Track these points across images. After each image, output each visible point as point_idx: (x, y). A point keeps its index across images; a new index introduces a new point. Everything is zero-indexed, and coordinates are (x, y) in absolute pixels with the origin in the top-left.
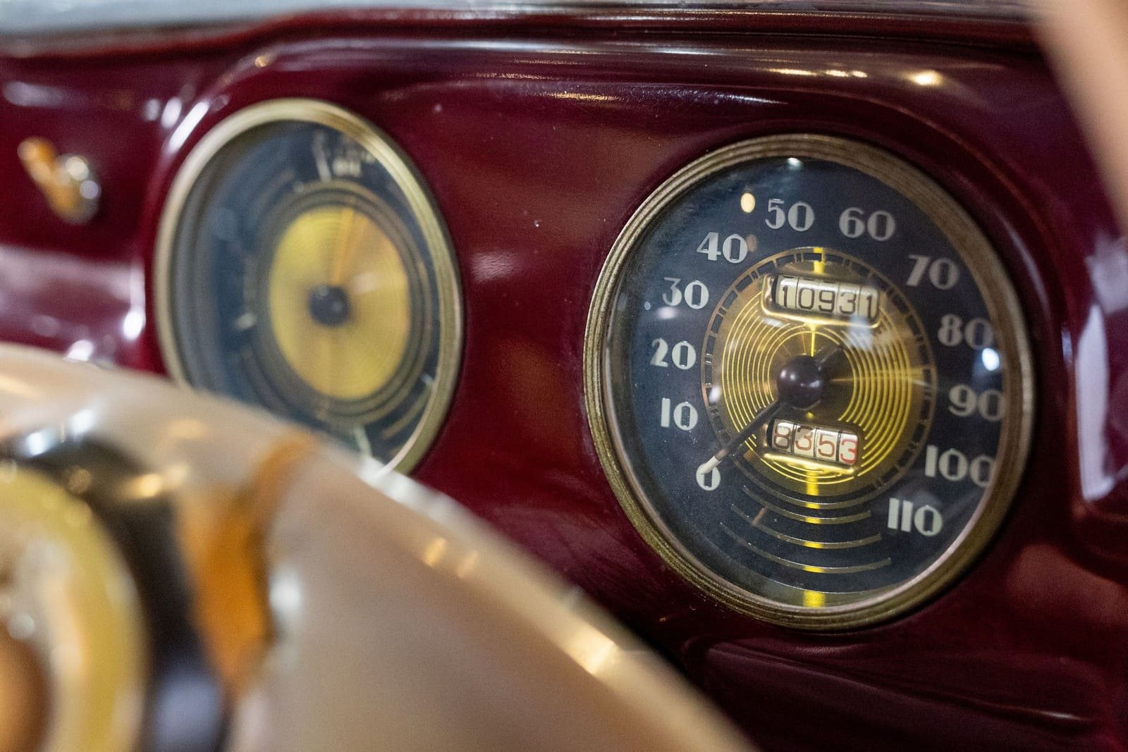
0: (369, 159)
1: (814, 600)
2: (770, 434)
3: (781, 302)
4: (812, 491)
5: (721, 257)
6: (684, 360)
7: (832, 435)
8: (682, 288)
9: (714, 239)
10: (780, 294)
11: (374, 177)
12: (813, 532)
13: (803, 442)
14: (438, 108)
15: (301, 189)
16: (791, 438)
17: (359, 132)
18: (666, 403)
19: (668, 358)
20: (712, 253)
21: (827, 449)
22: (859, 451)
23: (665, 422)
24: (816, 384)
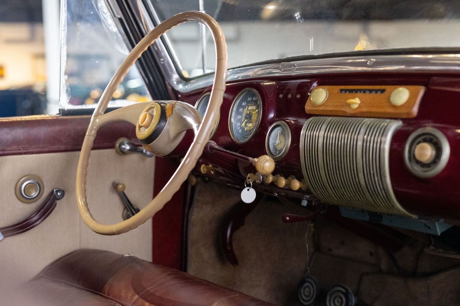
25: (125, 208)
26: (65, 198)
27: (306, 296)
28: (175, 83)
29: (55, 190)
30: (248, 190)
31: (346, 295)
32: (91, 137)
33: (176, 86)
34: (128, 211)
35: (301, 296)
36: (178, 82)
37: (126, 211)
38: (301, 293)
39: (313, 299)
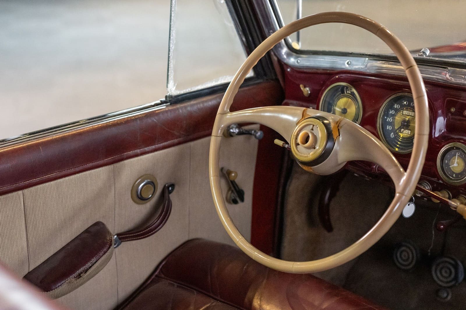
0: (352, 91)
1: (397, 149)
2: (400, 130)
3: (403, 114)
4: (401, 137)
5: (396, 108)
6: (391, 120)
7: (408, 131)
8: (391, 111)
9: (396, 105)
10: (403, 113)
11: (353, 94)
12: (400, 141)
13: (404, 132)
14: (362, 85)
15: (342, 95)
16: (403, 131)
17: (351, 87)
18: (388, 126)
19: (389, 120)
20: (395, 107)
21: (407, 133)
22: (411, 133)
23: (387, 129)
24: (406, 124)
25: (230, 189)
26: (175, 191)
27: (404, 261)
28: (285, 57)
29: (167, 185)
30: (409, 205)
31: (456, 267)
32: (218, 137)
33: (288, 60)
34: (232, 191)
35: (398, 261)
36: (288, 55)
37: (230, 192)
38: (397, 257)
39: (414, 263)
